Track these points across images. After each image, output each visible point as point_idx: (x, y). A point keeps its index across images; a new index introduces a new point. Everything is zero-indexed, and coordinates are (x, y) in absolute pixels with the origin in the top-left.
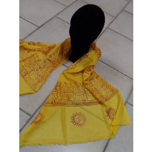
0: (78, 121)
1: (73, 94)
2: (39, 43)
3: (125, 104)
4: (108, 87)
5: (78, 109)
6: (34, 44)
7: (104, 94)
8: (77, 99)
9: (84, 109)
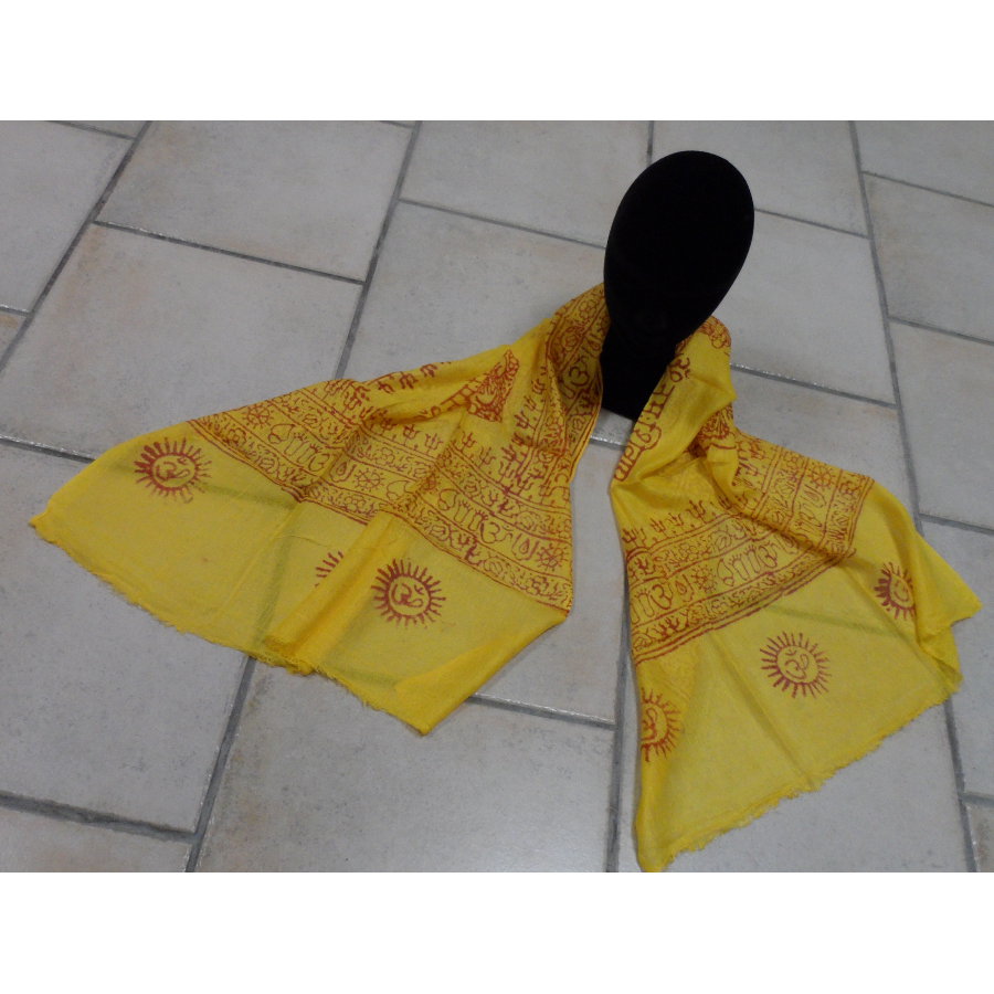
0: (800, 673)
1: (713, 564)
2: (430, 372)
3: (919, 528)
4: (822, 477)
5: (767, 624)
6: (407, 382)
7: (820, 514)
8: (739, 581)
9: (791, 612)
